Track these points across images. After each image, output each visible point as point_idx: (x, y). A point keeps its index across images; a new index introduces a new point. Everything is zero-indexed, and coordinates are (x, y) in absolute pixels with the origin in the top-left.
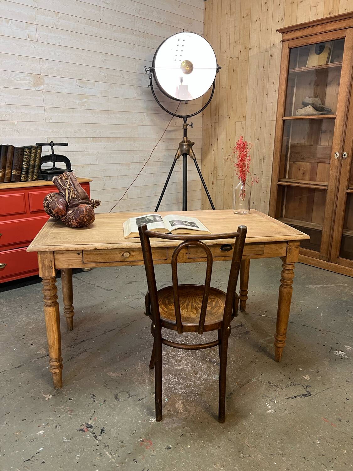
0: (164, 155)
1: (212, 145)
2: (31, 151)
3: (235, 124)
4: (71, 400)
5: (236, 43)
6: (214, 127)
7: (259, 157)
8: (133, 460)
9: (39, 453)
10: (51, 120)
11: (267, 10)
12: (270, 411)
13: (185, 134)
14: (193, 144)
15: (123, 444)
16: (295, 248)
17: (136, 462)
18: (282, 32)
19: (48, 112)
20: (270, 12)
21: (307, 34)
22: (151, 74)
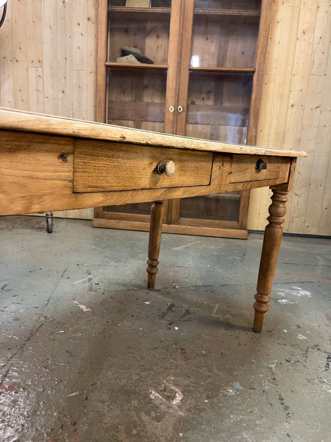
3: (27, 71)
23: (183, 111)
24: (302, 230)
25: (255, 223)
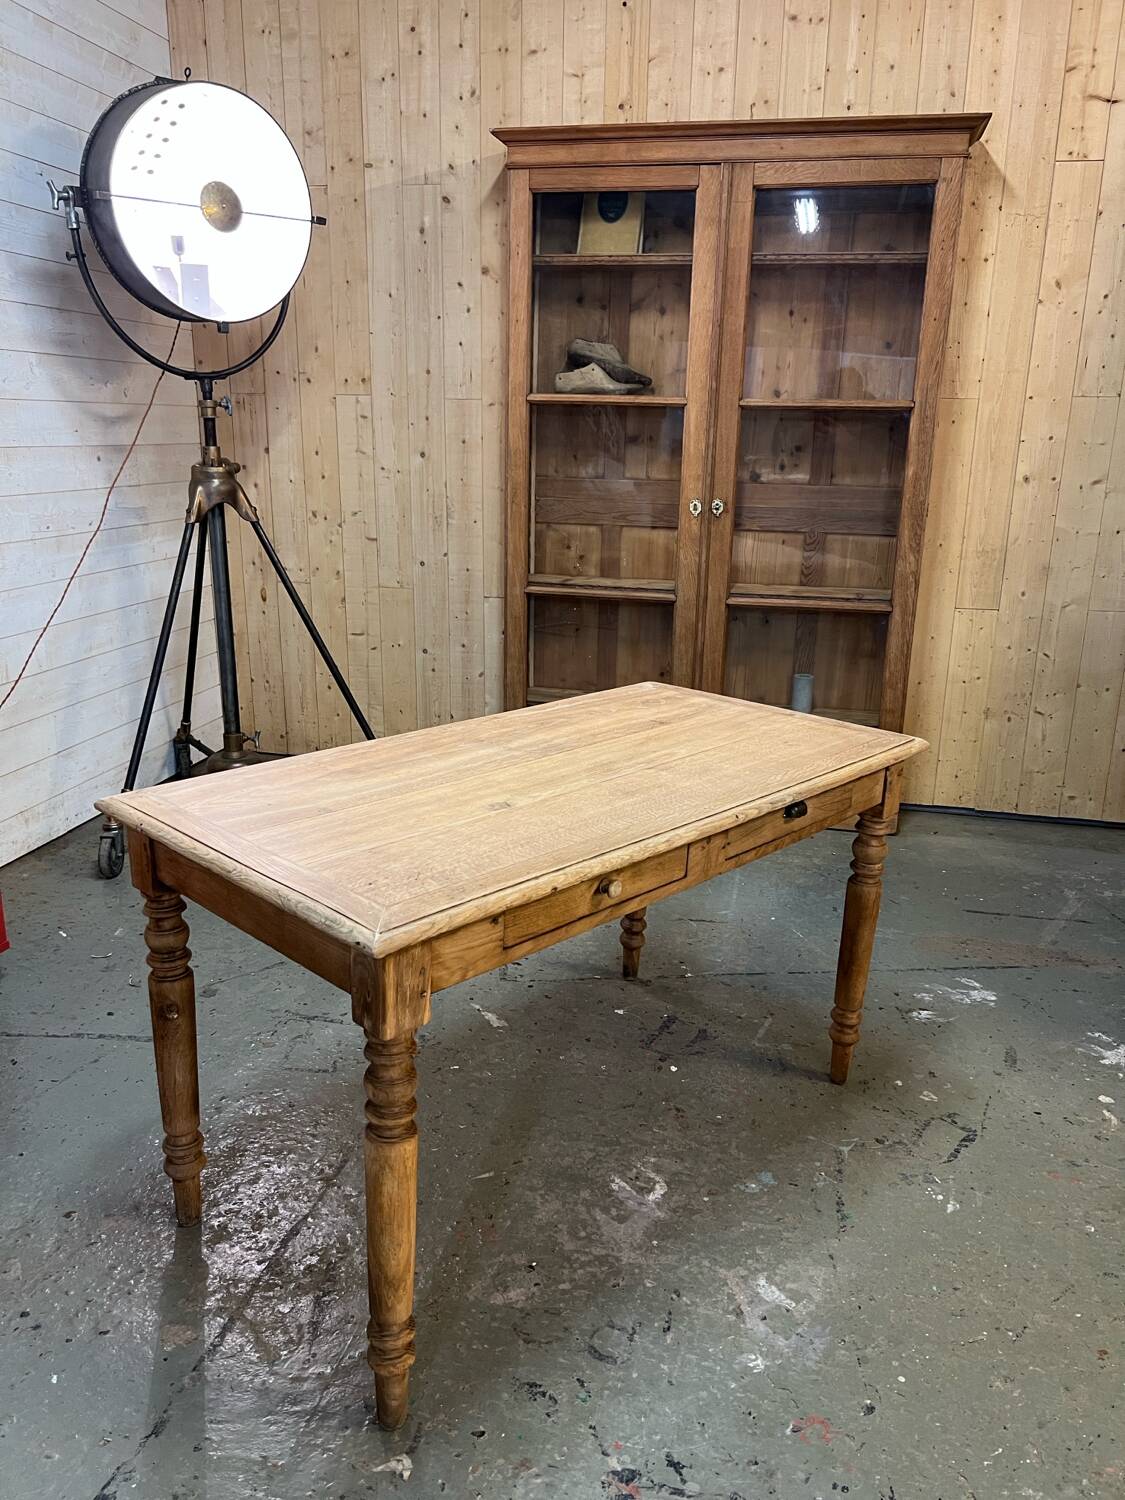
1: (249, 468)
3: (334, 405)
4: (483, 1433)
5: (313, 136)
6: (248, 408)
7: (431, 511)
8: (834, 1488)
11: (420, 53)
12: (950, 1207)
13: (211, 437)
15: (766, 1466)
17: (846, 1488)
18: (505, 138)
21: (585, 159)
22: (77, 215)
23: (725, 511)
24: (1057, 805)
25: (925, 785)
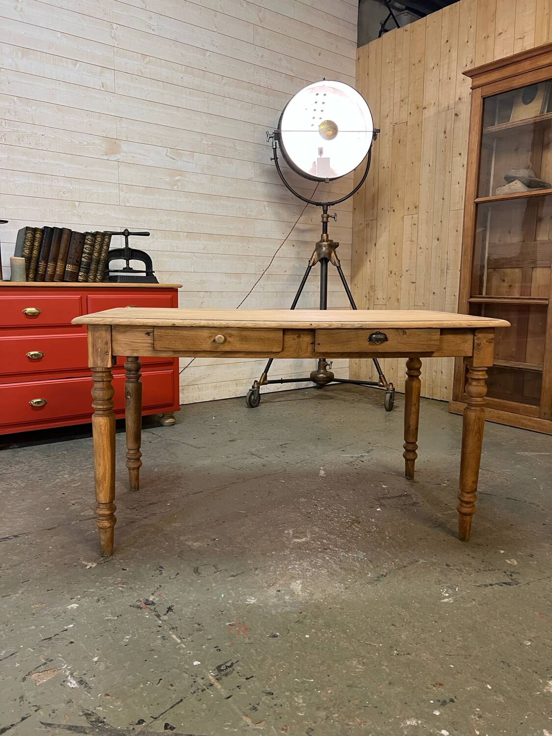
0: (294, 266)
1: (368, 254)
2: (96, 239)
3: (403, 220)
4: (126, 570)
5: (404, 101)
6: (370, 226)
7: (440, 266)
8: (215, 647)
9: (66, 630)
10: (128, 203)
11: (450, 51)
12: (446, 600)
13: (325, 230)
14: (337, 245)
15: (201, 628)
16: (487, 343)
17: (220, 650)
18: (470, 75)
19: (124, 192)
20: (454, 54)
21: (509, 75)
22: (276, 143)
